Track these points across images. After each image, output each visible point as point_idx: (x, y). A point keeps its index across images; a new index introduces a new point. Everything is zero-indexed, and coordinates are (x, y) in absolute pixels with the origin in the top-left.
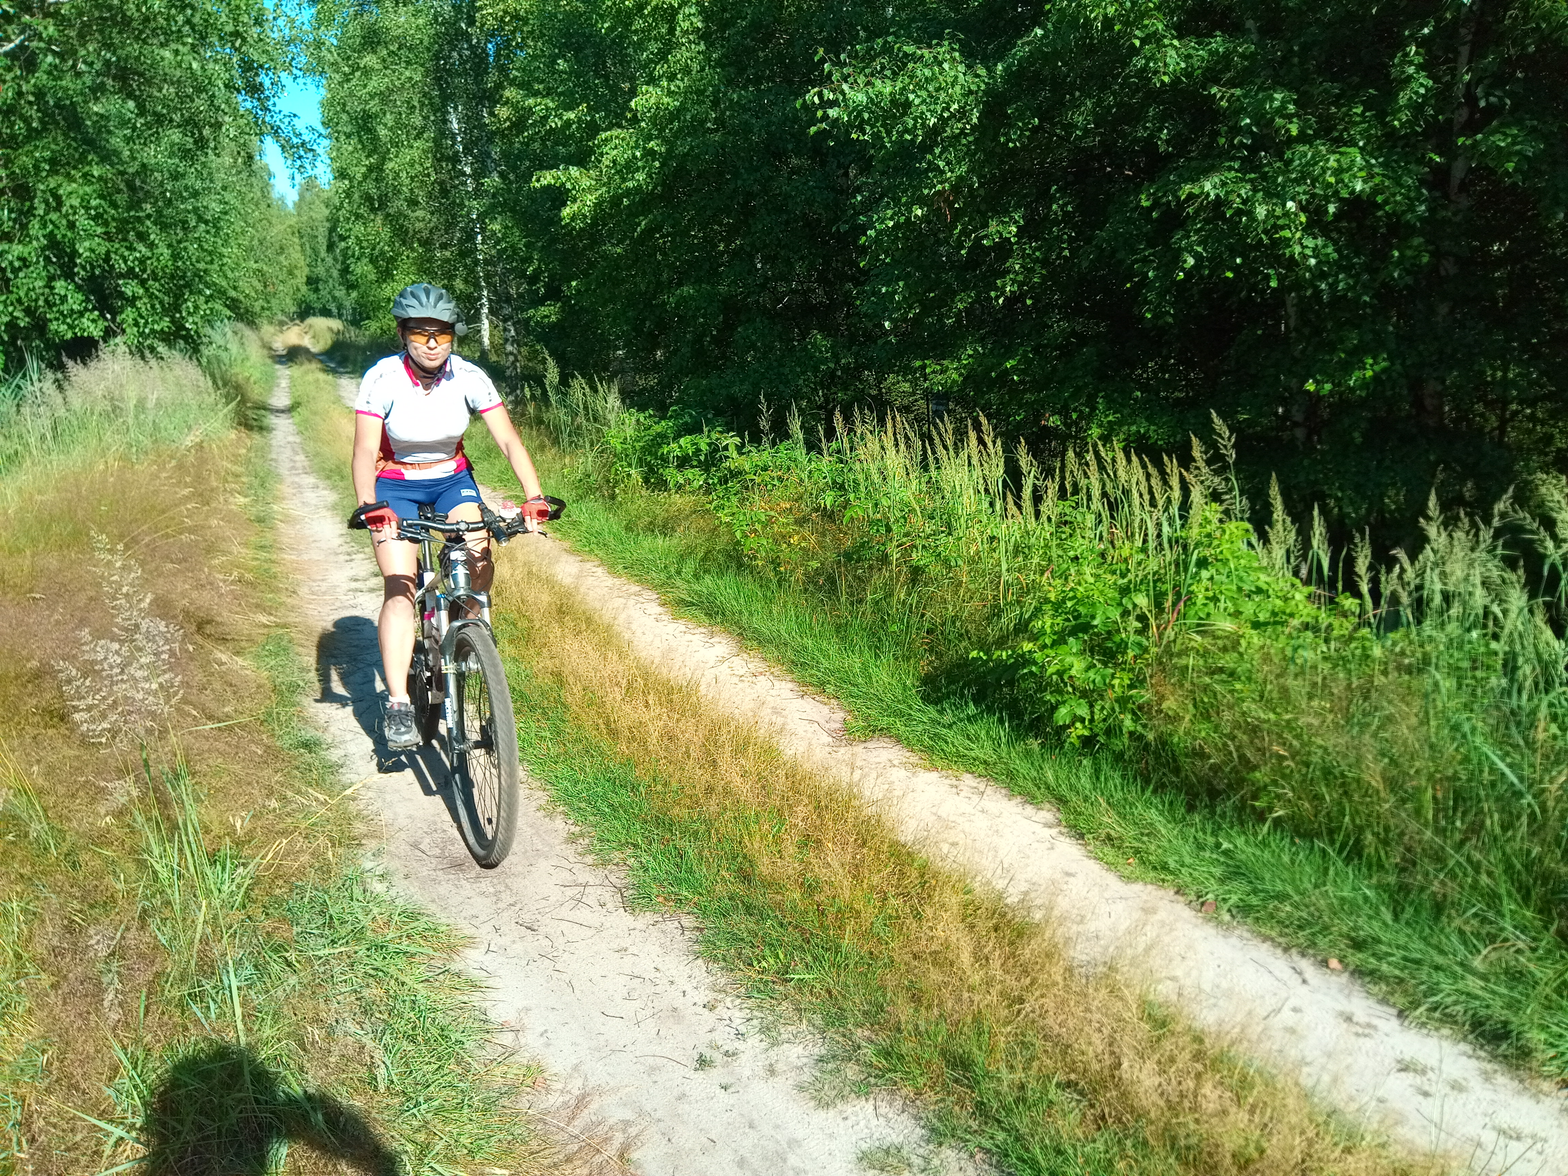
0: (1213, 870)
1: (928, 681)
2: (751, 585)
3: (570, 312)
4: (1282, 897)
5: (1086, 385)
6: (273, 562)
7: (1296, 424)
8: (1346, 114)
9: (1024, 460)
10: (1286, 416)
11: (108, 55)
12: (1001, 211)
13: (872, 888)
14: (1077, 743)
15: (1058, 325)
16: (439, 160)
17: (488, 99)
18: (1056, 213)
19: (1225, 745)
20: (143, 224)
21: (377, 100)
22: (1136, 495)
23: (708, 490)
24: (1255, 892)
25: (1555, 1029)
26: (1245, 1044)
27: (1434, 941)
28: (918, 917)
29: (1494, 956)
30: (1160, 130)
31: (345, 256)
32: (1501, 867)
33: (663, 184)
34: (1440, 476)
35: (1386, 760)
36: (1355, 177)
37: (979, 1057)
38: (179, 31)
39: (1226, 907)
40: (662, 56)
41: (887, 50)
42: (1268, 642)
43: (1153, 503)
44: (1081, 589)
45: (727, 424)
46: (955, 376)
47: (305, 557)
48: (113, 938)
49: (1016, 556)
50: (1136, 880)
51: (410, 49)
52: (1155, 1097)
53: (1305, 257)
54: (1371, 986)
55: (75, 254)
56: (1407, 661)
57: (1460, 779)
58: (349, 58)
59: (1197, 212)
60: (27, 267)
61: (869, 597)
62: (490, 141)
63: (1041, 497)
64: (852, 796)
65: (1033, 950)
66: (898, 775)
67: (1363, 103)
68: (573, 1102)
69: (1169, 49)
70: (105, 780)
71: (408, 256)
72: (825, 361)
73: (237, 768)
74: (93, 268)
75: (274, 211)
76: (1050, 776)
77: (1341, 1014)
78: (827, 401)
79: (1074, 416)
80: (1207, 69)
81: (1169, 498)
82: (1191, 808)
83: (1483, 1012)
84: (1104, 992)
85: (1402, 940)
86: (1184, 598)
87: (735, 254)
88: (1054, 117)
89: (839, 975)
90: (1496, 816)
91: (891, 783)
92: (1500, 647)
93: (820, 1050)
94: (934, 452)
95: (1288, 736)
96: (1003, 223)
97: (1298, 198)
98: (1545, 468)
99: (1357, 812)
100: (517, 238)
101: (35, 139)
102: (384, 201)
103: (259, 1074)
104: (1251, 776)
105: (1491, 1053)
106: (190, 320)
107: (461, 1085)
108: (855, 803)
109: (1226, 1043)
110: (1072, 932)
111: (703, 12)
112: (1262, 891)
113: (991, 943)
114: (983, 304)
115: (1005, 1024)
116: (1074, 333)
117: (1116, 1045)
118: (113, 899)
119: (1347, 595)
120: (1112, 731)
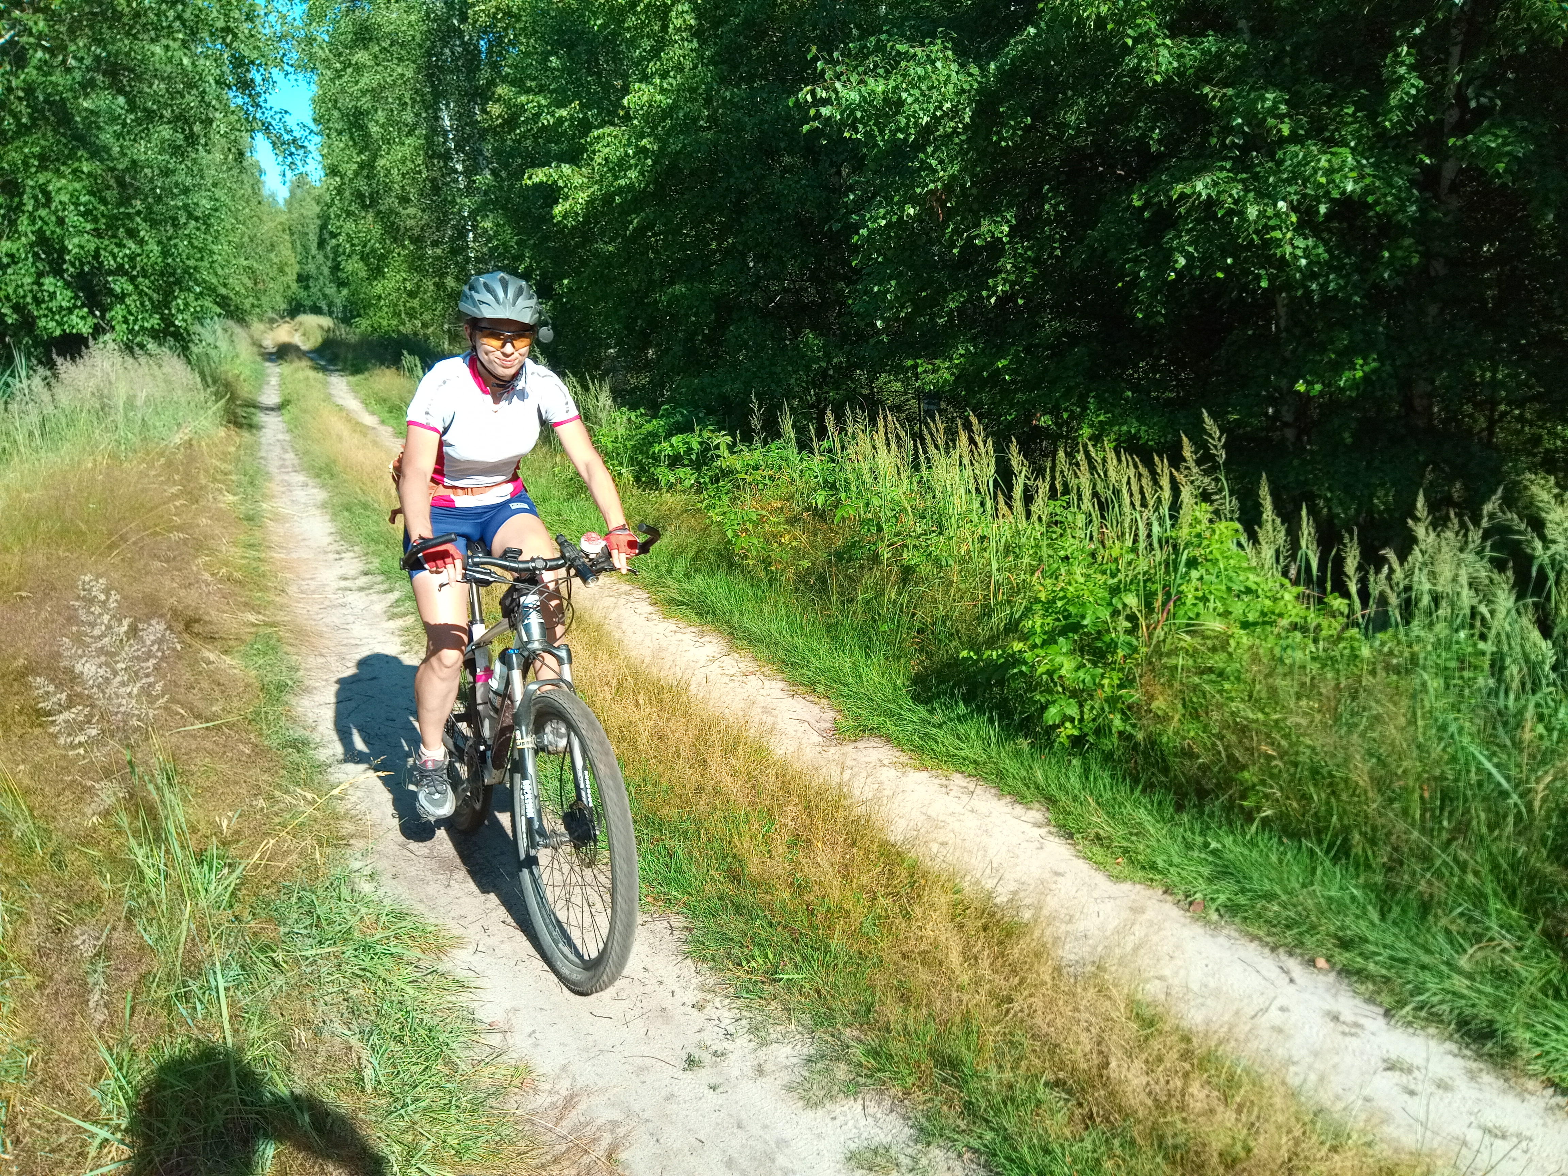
0: (1201, 869)
1: (918, 680)
2: (743, 586)
3: (561, 310)
4: (1270, 897)
5: (1078, 385)
6: (260, 560)
7: (1286, 425)
8: (1338, 114)
9: (1016, 460)
10: (1276, 416)
11: (98, 51)
12: (994, 211)
13: (862, 888)
14: (1066, 743)
15: (1050, 325)
16: (431, 157)
17: (480, 95)
18: (1048, 213)
19: (1214, 744)
20: (132, 220)
21: (368, 97)
22: (1126, 494)
23: (699, 488)
24: (1243, 891)
25: (1540, 1028)
26: (1233, 1043)
27: (1421, 940)
28: (907, 916)
29: (1480, 955)
30: (1152, 130)
31: (336, 254)
32: (1487, 867)
33: (656, 182)
34: (1429, 477)
35: (1374, 760)
36: (1346, 177)
37: (967, 1056)
38: (170, 26)
39: (1214, 907)
40: (655, 53)
41: (880, 48)
42: (1257, 642)
43: (1144, 505)
44: (1071, 589)
45: (718, 423)
46: (947, 375)
47: (295, 556)
48: (98, 939)
49: (1006, 556)
50: (1125, 879)
51: (402, 45)
52: (1143, 1097)
53: (1296, 257)
54: (1358, 985)
55: (64, 250)
56: (1395, 661)
57: (1447, 779)
58: (340, 54)
59: (1188, 212)
60: (16, 263)
61: (860, 597)
62: (482, 137)
63: (1032, 497)
64: (842, 796)
65: (1022, 949)
66: (888, 774)
67: (1354, 103)
68: (561, 1103)
69: (1161, 49)
70: (92, 779)
71: (399, 254)
72: (817, 360)
73: (225, 767)
74: (82, 264)
75: (264, 208)
76: (1039, 775)
77: (1328, 1013)
78: (819, 401)
79: (1065, 415)
80: (1199, 69)
81: (1159, 498)
82: (1179, 808)
83: (1468, 1011)
84: (1092, 991)
85: (1389, 940)
86: (1173, 598)
87: (727, 252)
88: (1046, 117)
89: (828, 975)
90: (1483, 815)
91: (880, 783)
92: (1487, 647)
93: (809, 1050)
94: (925, 452)
95: (1276, 735)
96: (996, 222)
97: (1289, 198)
98: (1533, 469)
99: (1345, 811)
100: (509, 236)
101: (25, 135)
102: (375, 198)
103: (246, 1075)
104: (1239, 775)
105: (1476, 1052)
106: (180, 317)
107: (449, 1085)
108: (845, 802)
109: (1213, 1043)
110: (1061, 932)
111: (696, 8)
112: (1250, 890)
113: (980, 943)
114: (975, 304)
115: (994, 1024)
116: (1065, 333)
117: (1104, 1044)
118: (99, 899)
119: (1335, 595)
120: (1101, 731)
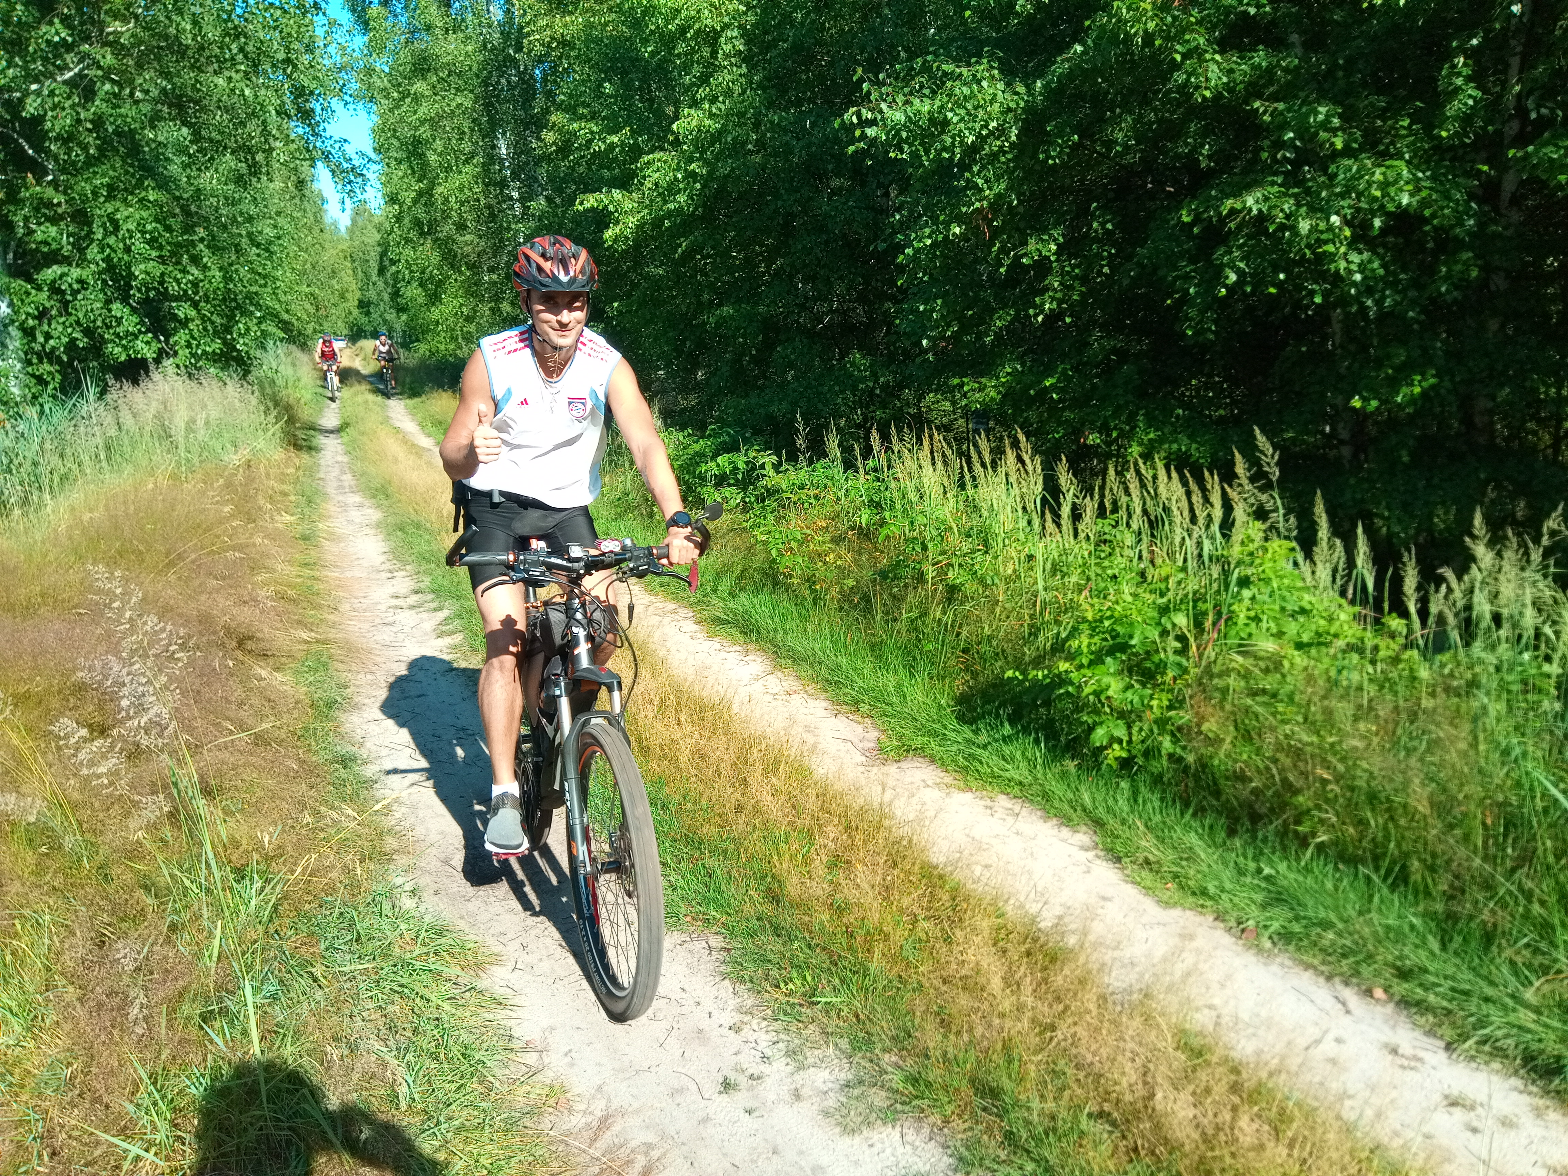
0: (1254, 896)
1: (963, 700)
2: (786, 604)
4: (1326, 925)
5: (1127, 403)
6: (315, 578)
7: (1342, 442)
8: (1392, 127)
9: (1065, 478)
10: (1333, 435)
11: (165, 83)
12: (1041, 229)
13: (902, 910)
14: (1115, 765)
15: (1099, 344)
16: (488, 185)
17: (535, 123)
18: (1096, 231)
19: (1268, 768)
20: (196, 247)
21: (427, 126)
22: (1176, 512)
23: (746, 507)
24: (1297, 918)
26: (1283, 1076)
27: (1484, 971)
28: (948, 940)
29: (1546, 988)
30: (1203, 146)
31: (396, 280)
32: (1555, 897)
33: (704, 206)
34: (1491, 494)
35: (1434, 785)
36: (1402, 190)
37: (1007, 1084)
38: (233, 59)
39: (1267, 934)
40: (704, 80)
41: (926, 69)
42: (1312, 663)
43: (1193, 519)
44: (1118, 608)
45: (765, 443)
46: (993, 394)
47: (348, 574)
48: (140, 953)
49: (1054, 574)
50: (1175, 905)
51: (460, 75)
52: (1190, 1130)
53: (1350, 272)
54: (1417, 1017)
55: (131, 276)
56: (1455, 683)
57: (1511, 805)
58: (399, 85)
59: (1239, 227)
60: (86, 289)
61: (904, 616)
62: (537, 164)
63: (1080, 515)
64: (883, 816)
65: (1066, 976)
66: (932, 796)
67: (1409, 115)
68: (595, 1124)
69: (1210, 64)
70: (140, 794)
71: (456, 280)
72: (864, 379)
73: (271, 783)
74: (148, 290)
75: (327, 236)
76: (1086, 798)
77: (1386, 1045)
78: (865, 420)
79: (1114, 435)
80: (1250, 84)
81: (1209, 515)
82: (1232, 832)
83: (1535, 1046)
84: (1137, 1022)
85: (1450, 971)
86: (1224, 617)
87: (777, 273)
88: (1093, 135)
89: (867, 999)
90: (1549, 843)
91: (923, 804)
92: (1553, 669)
93: (846, 1075)
94: (970, 470)
95: (1330, 758)
96: (1043, 240)
97: (1343, 212)
99: (1403, 837)
101: (95, 165)
102: (433, 225)
104: (1294, 800)
105: (1543, 1088)
106: (241, 341)
107: (483, 1104)
108: (886, 823)
109: (1264, 1075)
110: (1107, 958)
111: (745, 34)
112: (1304, 918)
113: (1022, 969)
114: (1022, 321)
115: (1036, 1052)
116: (1114, 351)
117: (1150, 1075)
118: (142, 912)
119: (1394, 615)
120: (1150, 753)
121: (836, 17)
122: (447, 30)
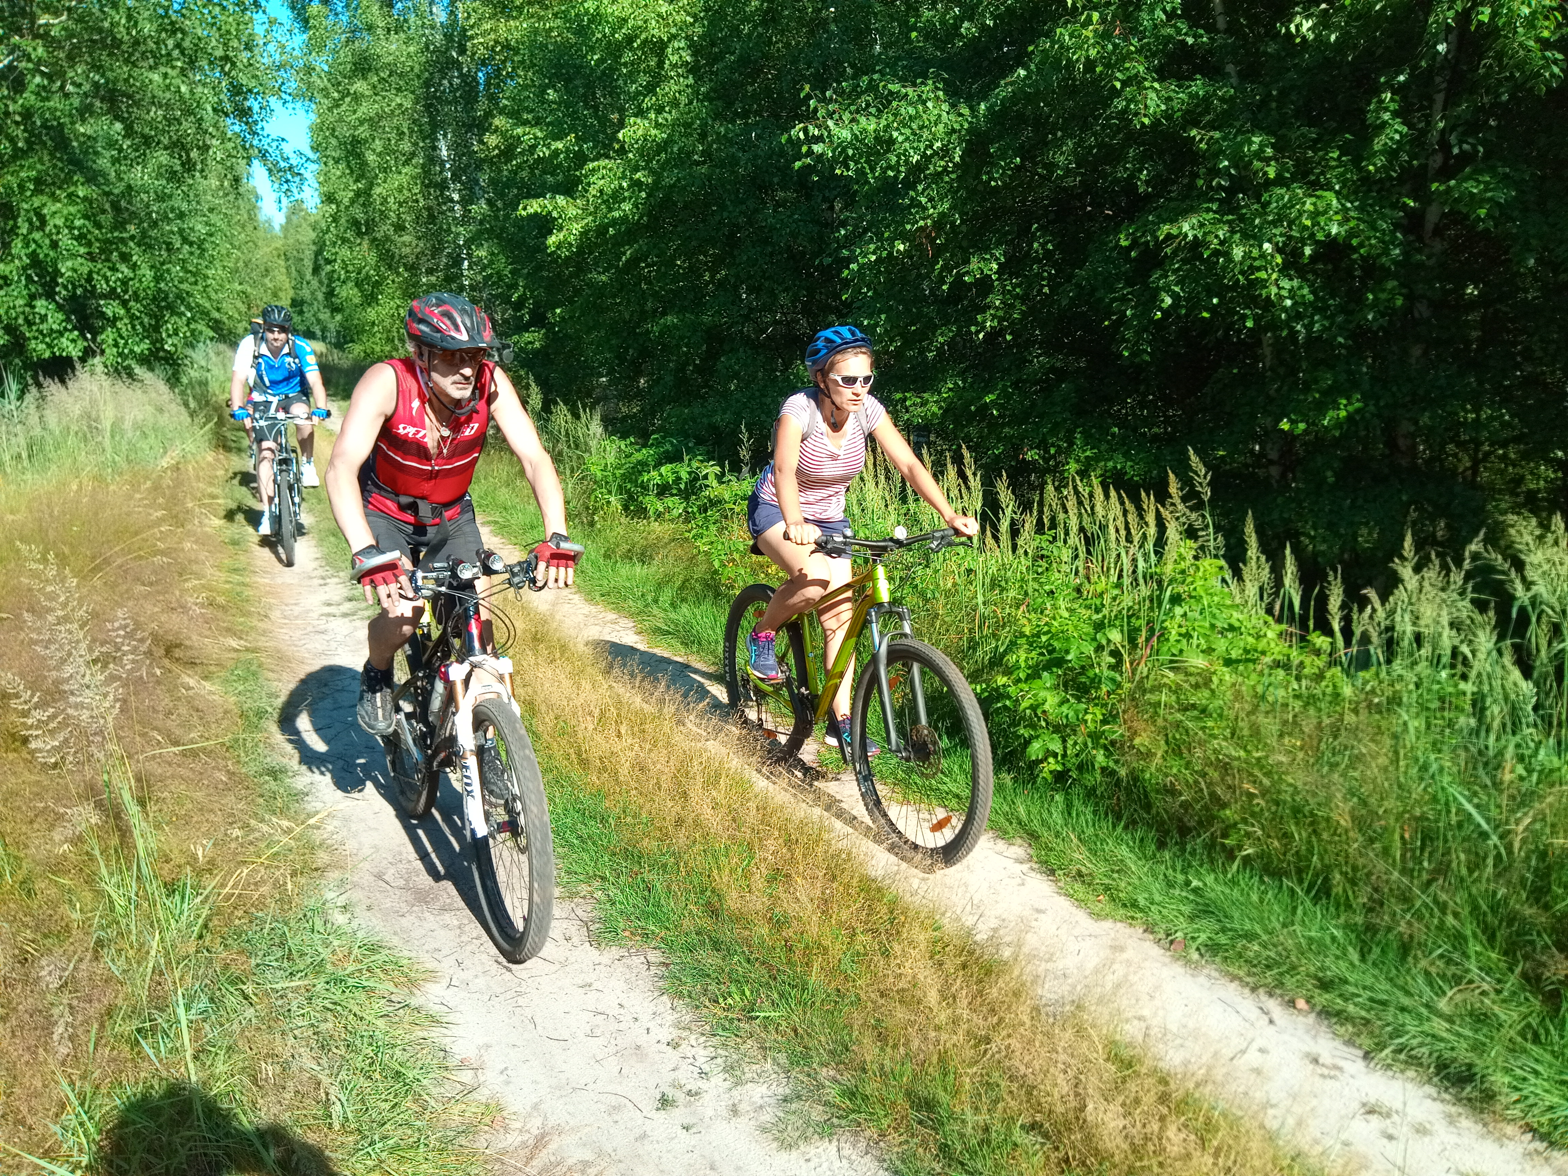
0: (1183, 908)
3: (554, 339)
4: (1250, 936)
5: (1065, 420)
6: (244, 584)
7: (1271, 462)
8: (1323, 158)
9: (1005, 496)
10: (1262, 454)
11: (97, 78)
12: (984, 248)
13: (840, 924)
14: (1049, 778)
15: (1039, 360)
16: (427, 186)
17: (477, 126)
18: (1037, 251)
19: (1196, 782)
20: (126, 245)
21: (366, 126)
22: (1112, 530)
23: (688, 517)
24: (1224, 930)
25: (1519, 1072)
26: (1210, 1087)
27: (1400, 982)
28: (886, 954)
29: (1459, 998)
30: (1141, 172)
31: (331, 280)
32: (1467, 909)
33: (649, 215)
35: (1355, 800)
36: (1331, 220)
37: (943, 1097)
38: (169, 54)
39: (1194, 946)
40: (651, 89)
41: (872, 87)
42: (1240, 679)
43: (1129, 539)
44: (1055, 624)
45: (708, 453)
46: (935, 409)
47: (279, 581)
48: (64, 970)
49: (992, 589)
50: (1106, 917)
51: (401, 76)
52: (1119, 1140)
53: (1281, 298)
54: (1337, 1027)
55: (57, 273)
56: (1376, 700)
57: (1428, 819)
58: (339, 84)
59: (1175, 253)
60: (9, 285)
62: (479, 168)
63: (1018, 530)
64: (823, 830)
65: (1001, 989)
67: (1339, 148)
68: (531, 1142)
69: (1149, 92)
70: (65, 806)
71: (393, 281)
73: (199, 795)
74: (75, 287)
75: (260, 234)
76: (1022, 810)
77: (1307, 1055)
79: (1052, 451)
80: (1187, 112)
81: (1144, 534)
82: (1161, 845)
83: (1447, 1054)
84: (1069, 1034)
85: (1369, 981)
86: (1157, 633)
87: (721, 284)
88: (1035, 157)
89: (805, 1013)
90: (1462, 856)
92: (1468, 687)
93: (784, 1090)
95: (1257, 772)
96: (985, 259)
97: (1275, 240)
98: (1515, 509)
99: (1326, 851)
100: (502, 264)
101: (22, 158)
102: (371, 225)
103: (211, 1111)
104: (1221, 813)
105: (1455, 1096)
106: (170, 341)
107: (418, 1123)
108: (826, 836)
109: (1191, 1085)
110: (1041, 970)
111: (692, 46)
112: (1230, 930)
113: (958, 982)
114: (964, 339)
115: (971, 1065)
116: (1053, 369)
117: (1081, 1086)
118: (67, 929)
119: (1318, 633)
120: (1084, 767)
121: (783, 31)
122: (389, 30)
